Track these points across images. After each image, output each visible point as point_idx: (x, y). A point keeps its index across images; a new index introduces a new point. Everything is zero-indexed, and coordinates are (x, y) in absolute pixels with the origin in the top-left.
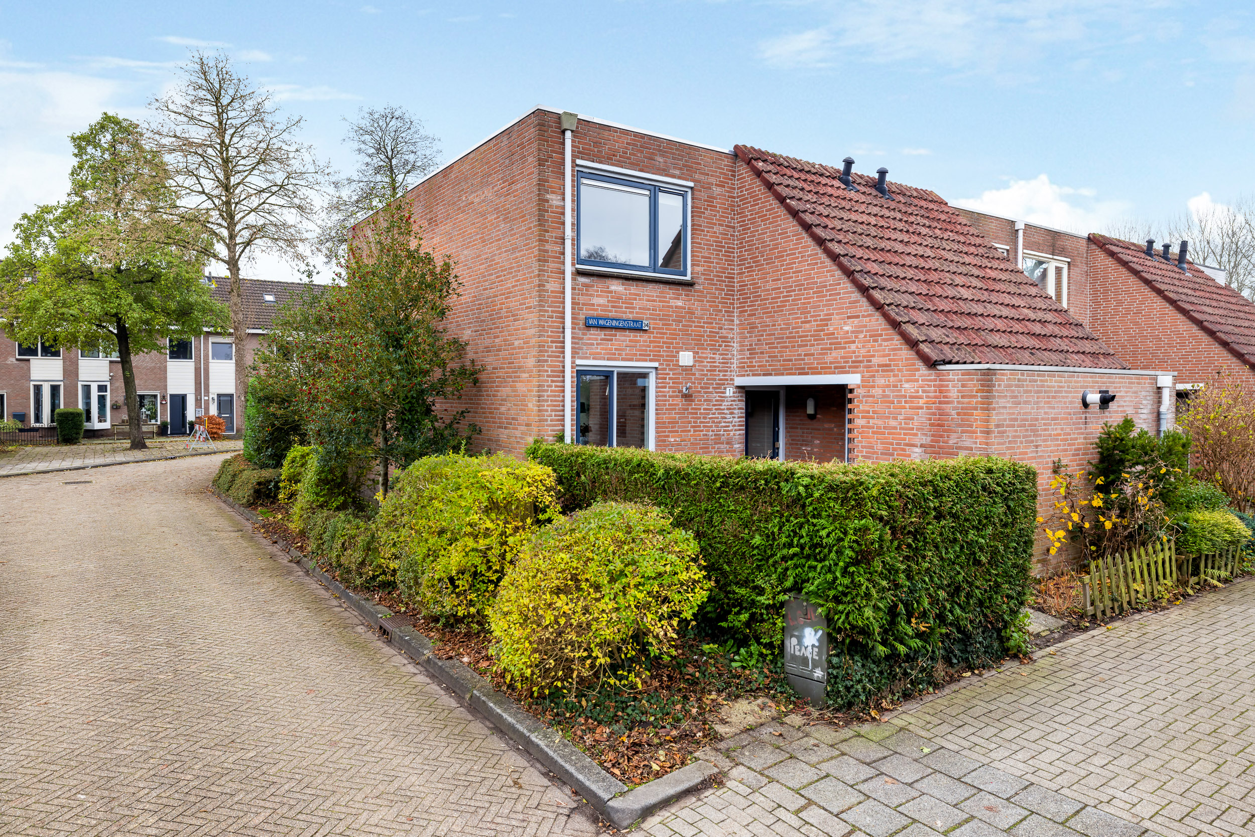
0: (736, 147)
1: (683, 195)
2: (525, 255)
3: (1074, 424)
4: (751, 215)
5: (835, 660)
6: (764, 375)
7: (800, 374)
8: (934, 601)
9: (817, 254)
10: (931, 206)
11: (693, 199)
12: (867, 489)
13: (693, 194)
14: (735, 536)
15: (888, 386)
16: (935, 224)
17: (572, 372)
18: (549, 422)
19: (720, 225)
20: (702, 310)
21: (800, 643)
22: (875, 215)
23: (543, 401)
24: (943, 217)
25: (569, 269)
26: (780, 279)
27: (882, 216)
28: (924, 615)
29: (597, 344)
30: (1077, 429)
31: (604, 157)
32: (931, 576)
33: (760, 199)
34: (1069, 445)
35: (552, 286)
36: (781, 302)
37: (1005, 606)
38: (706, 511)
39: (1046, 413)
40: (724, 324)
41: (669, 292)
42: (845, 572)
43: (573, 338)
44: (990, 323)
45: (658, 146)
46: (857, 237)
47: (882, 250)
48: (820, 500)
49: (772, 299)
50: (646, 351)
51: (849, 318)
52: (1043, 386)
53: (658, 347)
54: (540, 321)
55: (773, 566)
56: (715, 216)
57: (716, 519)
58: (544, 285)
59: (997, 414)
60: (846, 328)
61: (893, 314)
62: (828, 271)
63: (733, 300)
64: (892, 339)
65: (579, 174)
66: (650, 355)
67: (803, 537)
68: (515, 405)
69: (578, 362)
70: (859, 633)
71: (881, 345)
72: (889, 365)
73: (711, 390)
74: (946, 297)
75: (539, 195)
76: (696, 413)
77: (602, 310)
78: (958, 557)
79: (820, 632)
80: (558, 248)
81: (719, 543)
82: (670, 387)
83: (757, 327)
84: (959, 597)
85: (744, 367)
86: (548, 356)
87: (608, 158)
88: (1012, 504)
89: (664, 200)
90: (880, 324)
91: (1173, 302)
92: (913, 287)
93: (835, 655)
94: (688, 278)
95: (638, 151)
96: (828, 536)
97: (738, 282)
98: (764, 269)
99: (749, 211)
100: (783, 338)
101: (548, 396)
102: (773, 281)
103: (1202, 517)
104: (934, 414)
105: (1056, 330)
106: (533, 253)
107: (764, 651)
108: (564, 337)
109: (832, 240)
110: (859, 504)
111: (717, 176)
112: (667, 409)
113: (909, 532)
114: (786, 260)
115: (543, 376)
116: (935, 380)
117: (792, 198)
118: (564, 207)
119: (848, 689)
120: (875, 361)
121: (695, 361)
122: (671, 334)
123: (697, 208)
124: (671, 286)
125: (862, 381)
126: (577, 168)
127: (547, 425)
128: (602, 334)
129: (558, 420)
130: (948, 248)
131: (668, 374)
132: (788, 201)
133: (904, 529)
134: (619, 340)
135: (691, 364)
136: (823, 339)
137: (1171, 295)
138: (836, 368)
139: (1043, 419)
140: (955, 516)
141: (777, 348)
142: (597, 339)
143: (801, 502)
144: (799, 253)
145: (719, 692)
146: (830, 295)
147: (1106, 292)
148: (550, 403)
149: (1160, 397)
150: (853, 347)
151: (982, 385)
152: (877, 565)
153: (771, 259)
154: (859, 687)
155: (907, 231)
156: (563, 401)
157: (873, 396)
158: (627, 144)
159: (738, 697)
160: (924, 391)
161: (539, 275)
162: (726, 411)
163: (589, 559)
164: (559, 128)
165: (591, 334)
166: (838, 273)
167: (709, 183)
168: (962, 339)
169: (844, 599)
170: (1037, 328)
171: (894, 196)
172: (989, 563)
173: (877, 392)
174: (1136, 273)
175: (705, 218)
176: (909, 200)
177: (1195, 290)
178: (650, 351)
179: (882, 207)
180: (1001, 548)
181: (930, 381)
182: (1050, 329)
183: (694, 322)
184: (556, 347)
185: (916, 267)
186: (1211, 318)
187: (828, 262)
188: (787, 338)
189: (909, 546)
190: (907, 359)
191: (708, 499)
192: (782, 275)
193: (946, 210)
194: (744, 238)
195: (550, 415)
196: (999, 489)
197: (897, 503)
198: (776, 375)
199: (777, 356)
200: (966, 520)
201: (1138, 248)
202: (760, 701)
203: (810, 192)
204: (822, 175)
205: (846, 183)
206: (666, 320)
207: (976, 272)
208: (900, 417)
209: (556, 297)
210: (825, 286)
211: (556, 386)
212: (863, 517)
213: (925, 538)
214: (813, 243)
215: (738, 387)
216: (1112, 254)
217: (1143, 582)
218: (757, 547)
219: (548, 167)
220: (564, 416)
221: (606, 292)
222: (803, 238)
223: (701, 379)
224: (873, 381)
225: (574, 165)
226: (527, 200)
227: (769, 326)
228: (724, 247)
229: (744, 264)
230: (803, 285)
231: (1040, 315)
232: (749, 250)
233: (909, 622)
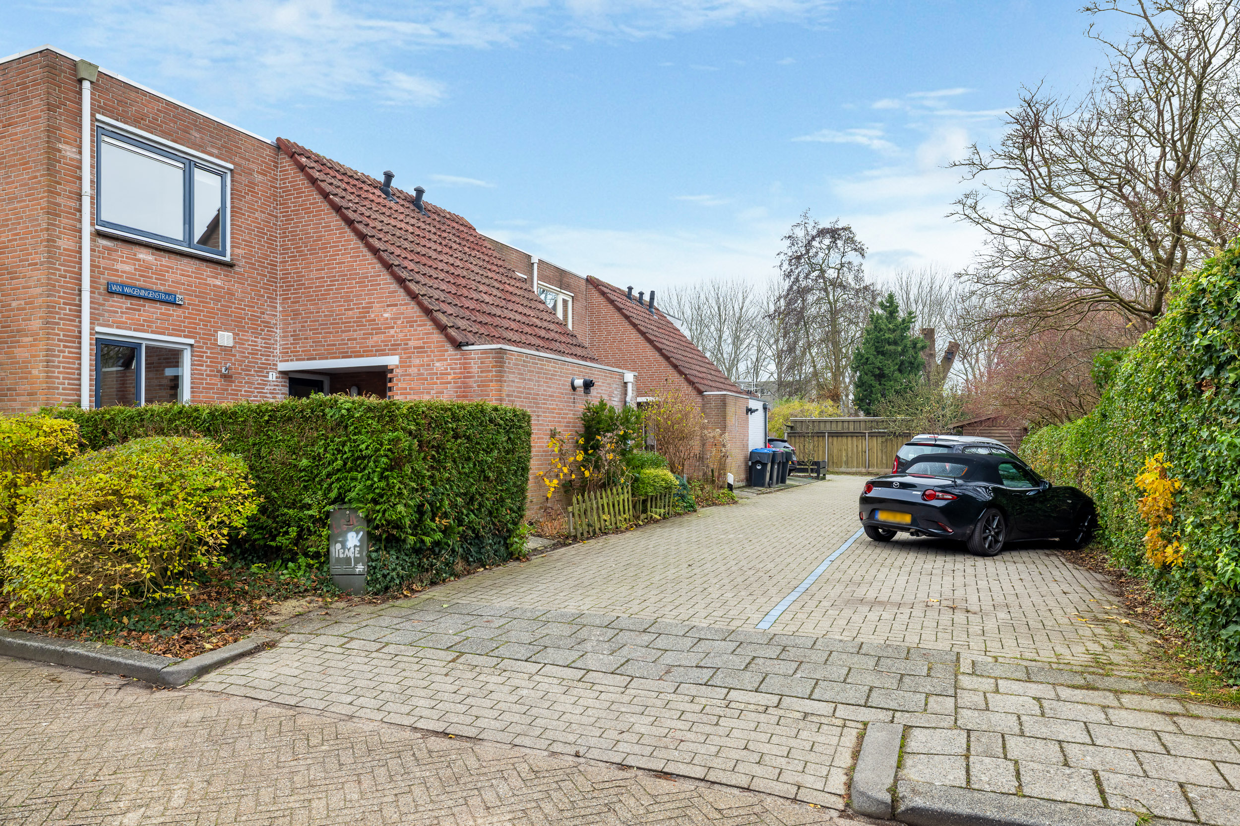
0: (278, 139)
1: (222, 176)
2: (27, 206)
3: (566, 402)
4: (294, 206)
5: (374, 555)
6: (308, 359)
7: (343, 357)
8: (453, 505)
9: (359, 248)
10: (462, 228)
11: (232, 181)
12: (398, 409)
13: (232, 176)
14: (283, 463)
15: (423, 365)
16: (464, 243)
17: (91, 339)
18: (61, 391)
19: (261, 211)
20: (242, 292)
21: (344, 547)
22: (413, 225)
23: (53, 367)
24: (472, 239)
25: (87, 230)
26: (324, 269)
27: (419, 227)
28: (445, 515)
29: (122, 313)
30: (568, 406)
31: (130, 119)
32: (451, 486)
33: (304, 192)
34: (563, 418)
35: (65, 243)
36: (325, 290)
37: (508, 517)
38: (254, 445)
39: (544, 390)
40: (266, 310)
41: (207, 270)
42: (382, 477)
43: (91, 302)
44: (506, 323)
45: (193, 120)
46: (395, 239)
47: (418, 253)
48: (359, 419)
49: (316, 287)
50: (180, 326)
51: (388, 306)
52: (542, 369)
53: (194, 323)
54: (49, 279)
55: (319, 484)
56: (257, 202)
57: (264, 451)
58: (55, 242)
59: (508, 386)
60: (386, 315)
61: (426, 303)
62: (369, 264)
63: (276, 287)
64: (425, 325)
65: (99, 131)
66: (184, 331)
67: (346, 453)
68: (11, 373)
69: (98, 329)
70: (393, 528)
71: (416, 330)
72: (423, 347)
73: (252, 373)
74: (472, 299)
75: (48, 142)
76: (237, 395)
77: (127, 278)
78: (472, 472)
79: (361, 533)
80: (73, 204)
81: (266, 473)
82: (207, 366)
83: (301, 314)
84: (472, 504)
85: (287, 352)
86: (60, 319)
87: (135, 121)
88: (512, 436)
89: (199, 176)
90: (415, 312)
91: (643, 334)
92: (444, 286)
93: (374, 551)
94: (227, 259)
95: (171, 120)
96: (367, 448)
97: (281, 270)
98: (308, 259)
99: (292, 203)
100: (327, 324)
101: (59, 362)
102: (317, 270)
103: (650, 472)
104: (460, 387)
105: (557, 336)
106: (39, 204)
107: (312, 562)
108: (80, 300)
109: (373, 237)
110: (392, 420)
111: (258, 164)
112: (203, 388)
113: (433, 446)
114: (329, 252)
115: (53, 340)
116: (460, 359)
117: (335, 195)
118: (80, 161)
119: (384, 576)
120: (411, 344)
121: (236, 343)
122: (208, 312)
123: (237, 191)
124: (208, 264)
125: (400, 362)
126: (97, 123)
127: (58, 394)
128: (128, 303)
129: (73, 389)
130: (475, 263)
131: (206, 353)
132: (331, 197)
133: (429, 443)
134: (148, 312)
135: (231, 344)
136: (365, 325)
137: (642, 328)
138: (376, 351)
139: (542, 395)
140: (468, 438)
141: (321, 333)
142: (121, 308)
143: (344, 424)
144: (342, 246)
145: (268, 596)
146: (371, 285)
147: (599, 323)
148: (61, 370)
149: (626, 390)
150: (392, 332)
151: (496, 362)
152: (407, 469)
153: (315, 249)
154: (394, 573)
155: (441, 244)
156: (79, 369)
157: (410, 375)
158: (158, 110)
159: (286, 598)
160: (451, 369)
161: (48, 229)
162: (268, 395)
163: (131, 476)
164: (75, 76)
165: (113, 301)
166: (378, 266)
167: (250, 169)
168: (482, 330)
169: (381, 500)
170: (543, 333)
171: (429, 214)
172: (496, 480)
173: (413, 371)
174: (619, 310)
175: (245, 202)
176: (443, 220)
177: (659, 328)
178: (185, 327)
179: (419, 220)
180: (505, 470)
181: (457, 359)
182: (552, 335)
183: (234, 303)
184: (70, 310)
185: (447, 272)
186: (668, 348)
187: (369, 255)
188: (331, 324)
189: (433, 457)
190: (437, 342)
191: (256, 434)
192: (325, 265)
193: (474, 234)
194: (287, 228)
195: (62, 383)
196: (502, 422)
197: (423, 422)
198: (320, 359)
199: (321, 342)
200: (478, 443)
201: (622, 292)
202: (308, 599)
203: (352, 193)
204: (364, 182)
205: (387, 193)
206: (203, 297)
207: (497, 285)
208: (432, 392)
209: (70, 256)
210: (367, 277)
211: (70, 352)
212: (396, 430)
213: (446, 453)
214: (355, 238)
215: (282, 372)
216: (603, 294)
217: (609, 513)
218: (304, 470)
219: (60, 114)
220: (80, 385)
221: (132, 259)
222: (346, 232)
223: (241, 361)
224: (410, 362)
225: (94, 119)
226: (30, 146)
227: (313, 313)
228: (266, 234)
229: (287, 253)
230: (346, 275)
231: (545, 324)
232: (293, 240)
233: (433, 520)
